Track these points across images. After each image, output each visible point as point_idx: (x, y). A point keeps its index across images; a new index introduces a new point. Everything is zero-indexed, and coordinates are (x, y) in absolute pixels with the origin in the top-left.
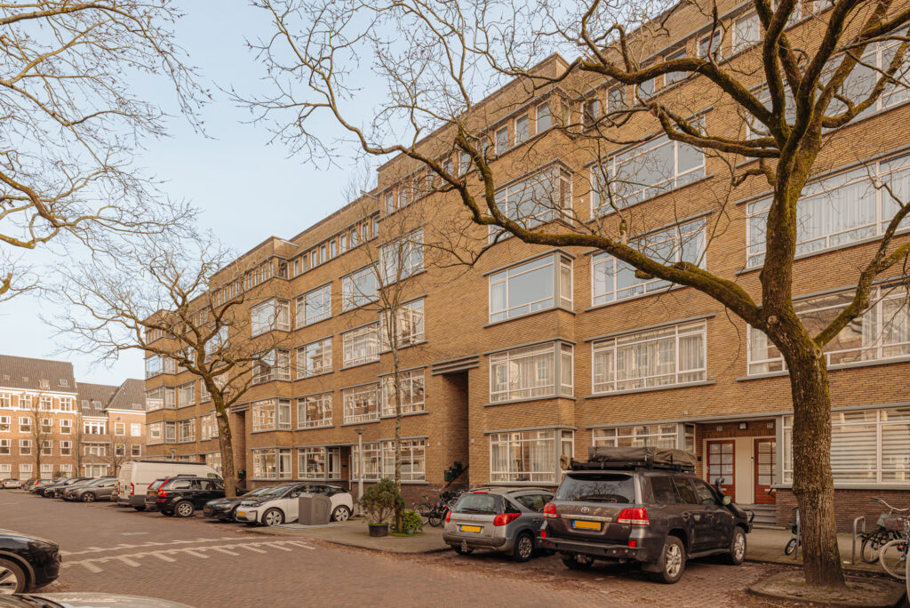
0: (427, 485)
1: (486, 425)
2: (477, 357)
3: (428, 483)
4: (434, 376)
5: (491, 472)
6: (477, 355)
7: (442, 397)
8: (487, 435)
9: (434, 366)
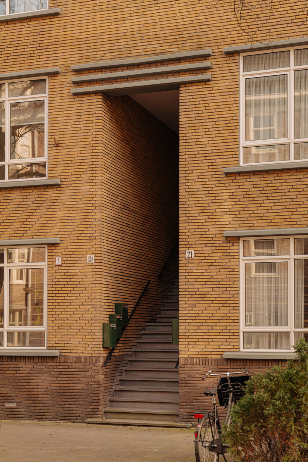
0: (53, 358)
1: (227, 218)
2: (206, 57)
3: (56, 353)
4: (76, 95)
5: (243, 328)
6: (207, 51)
7: (100, 149)
8: (233, 239)
9: (78, 72)
